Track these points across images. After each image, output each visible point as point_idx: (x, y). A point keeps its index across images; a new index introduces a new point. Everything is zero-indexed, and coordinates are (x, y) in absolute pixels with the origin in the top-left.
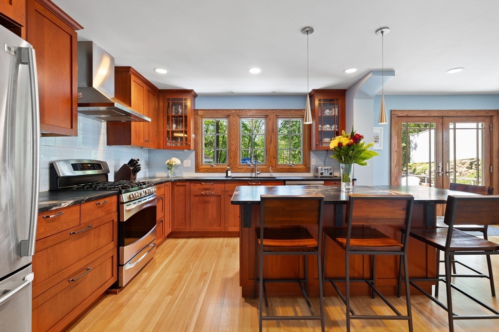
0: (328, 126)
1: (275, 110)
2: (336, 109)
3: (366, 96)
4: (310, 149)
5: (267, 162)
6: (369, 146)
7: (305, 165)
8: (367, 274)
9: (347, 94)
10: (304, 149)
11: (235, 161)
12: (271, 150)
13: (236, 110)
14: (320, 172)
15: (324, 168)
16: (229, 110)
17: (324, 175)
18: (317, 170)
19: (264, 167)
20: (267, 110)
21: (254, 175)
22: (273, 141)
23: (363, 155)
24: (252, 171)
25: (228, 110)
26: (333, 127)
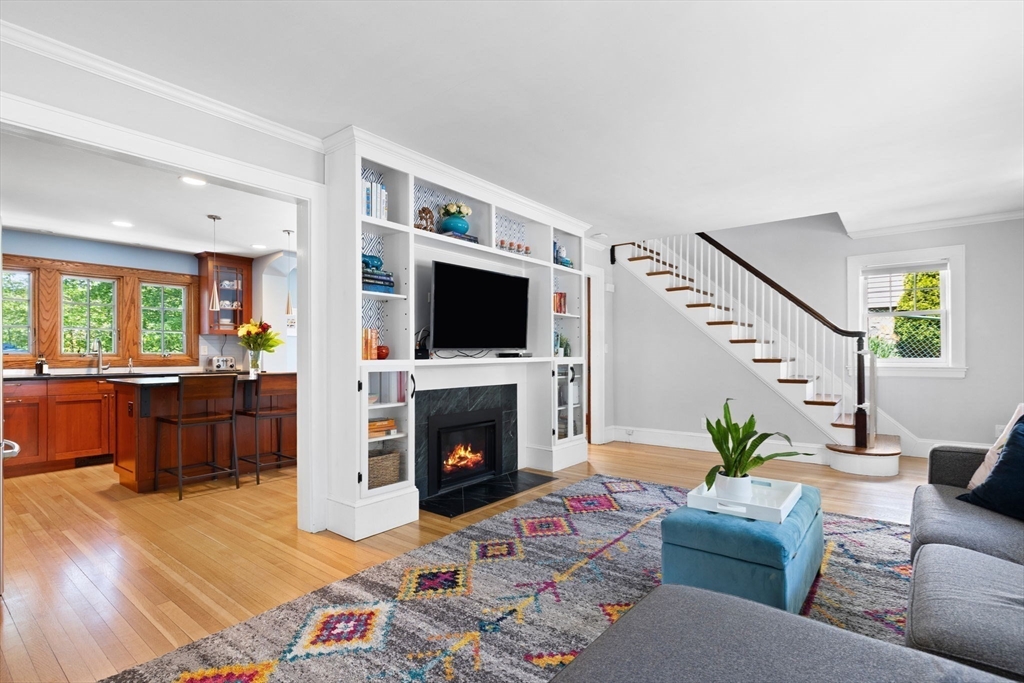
0: (228, 302)
1: (138, 270)
2: (240, 282)
3: (277, 272)
4: (199, 331)
5: (121, 350)
6: (277, 334)
7: (191, 356)
8: (274, 450)
9: (254, 264)
10: (188, 332)
11: (51, 348)
12: (129, 332)
13: (54, 261)
14: (215, 364)
15: (221, 359)
16: (38, 259)
17: (223, 368)
18: (210, 362)
19: (115, 358)
20: (122, 268)
21: (94, 371)
22: (132, 318)
23: (270, 343)
24: (90, 365)
25: (35, 259)
26: (235, 304)
